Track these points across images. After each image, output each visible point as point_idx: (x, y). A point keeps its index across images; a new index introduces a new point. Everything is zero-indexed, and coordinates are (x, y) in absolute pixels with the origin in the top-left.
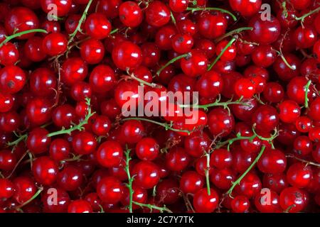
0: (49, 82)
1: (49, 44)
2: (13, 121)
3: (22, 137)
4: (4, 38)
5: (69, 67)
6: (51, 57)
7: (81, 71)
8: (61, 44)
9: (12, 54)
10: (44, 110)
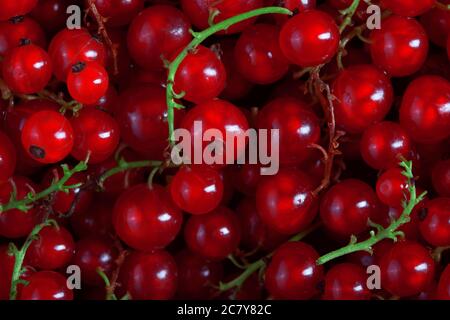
0: (305, 130)
1: (296, 39)
2: (225, 231)
3: (250, 269)
4: (190, 38)
5: (348, 90)
6: (299, 69)
7: (378, 96)
8: (325, 36)
9: (210, 72)
10: (300, 198)
